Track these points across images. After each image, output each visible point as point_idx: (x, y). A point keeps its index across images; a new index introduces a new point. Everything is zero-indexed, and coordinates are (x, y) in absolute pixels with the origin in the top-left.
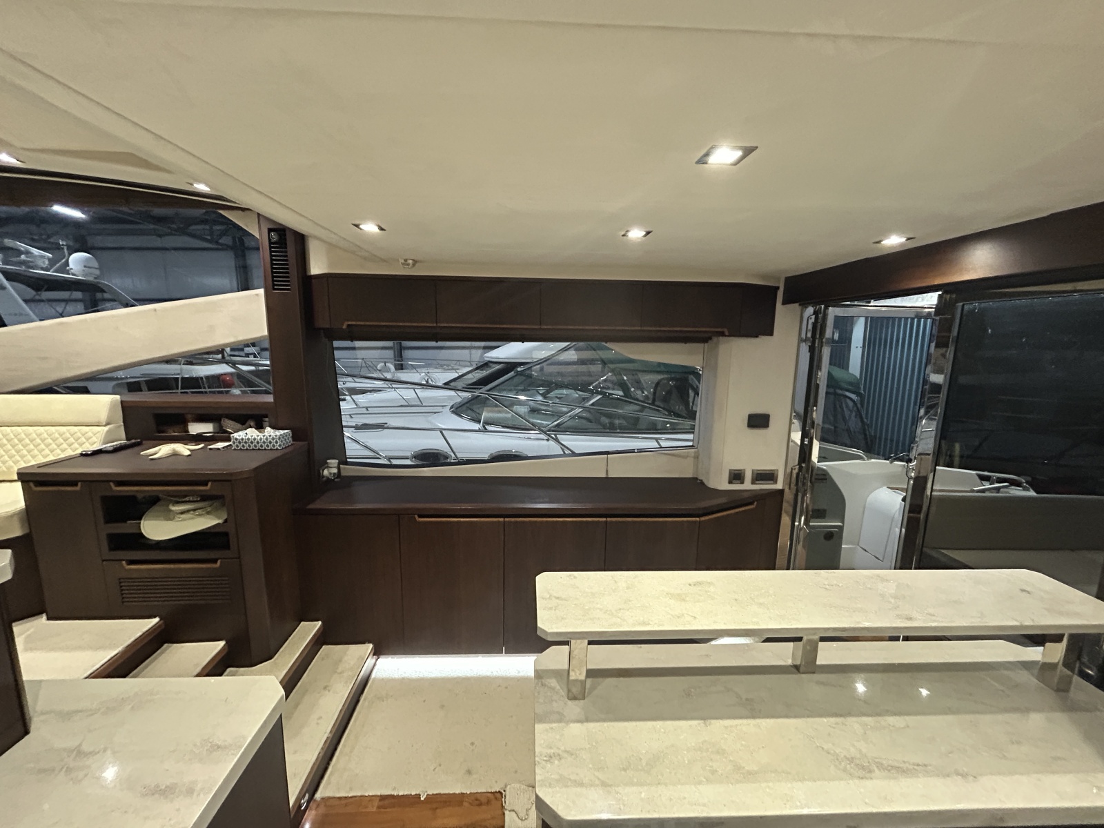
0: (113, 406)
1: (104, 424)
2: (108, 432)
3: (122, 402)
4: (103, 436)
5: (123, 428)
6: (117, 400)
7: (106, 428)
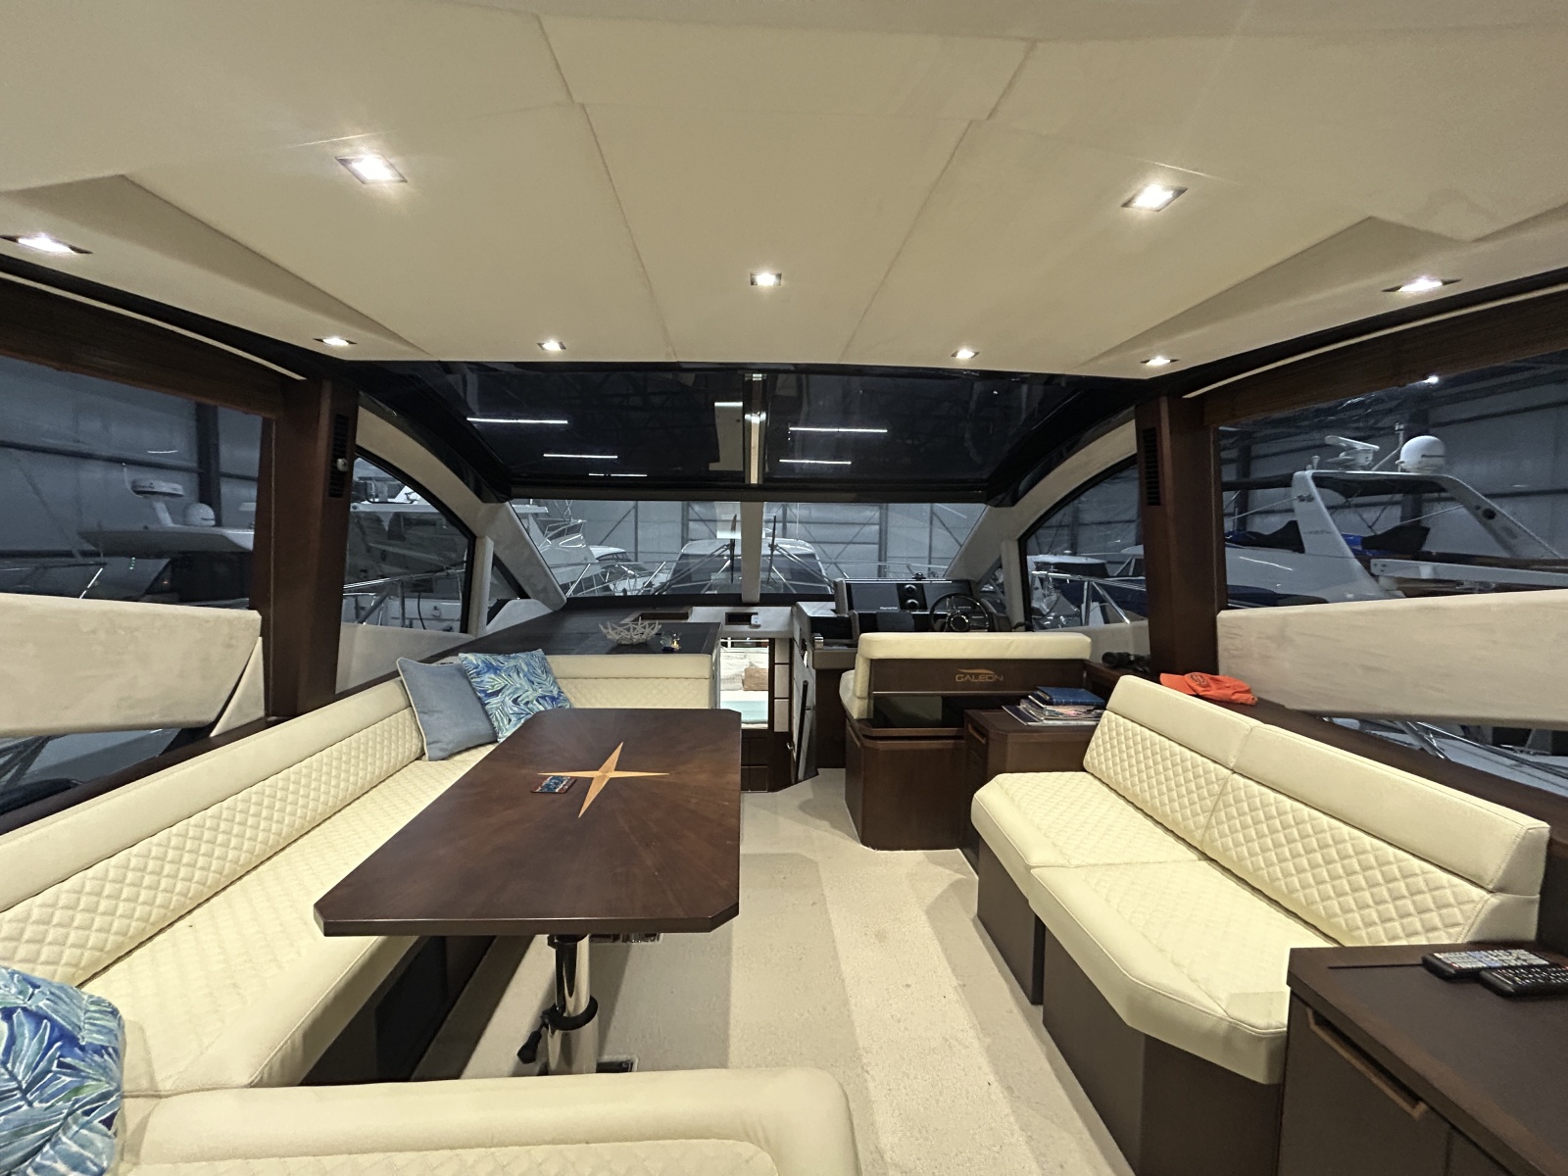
0: (1525, 846)
1: (1490, 887)
2: (1497, 911)
3: (1551, 843)
4: (1482, 916)
5: (1535, 909)
6: (1541, 836)
7: (1494, 900)
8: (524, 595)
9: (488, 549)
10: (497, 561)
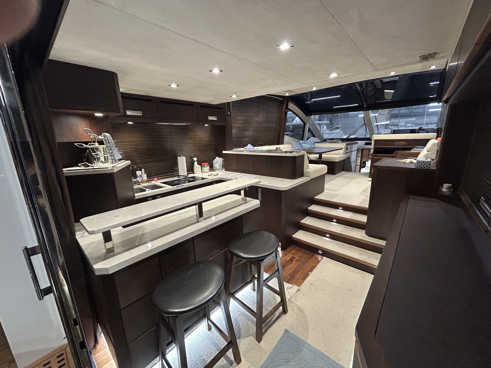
8: (314, 137)
9: (307, 126)
10: (309, 128)
